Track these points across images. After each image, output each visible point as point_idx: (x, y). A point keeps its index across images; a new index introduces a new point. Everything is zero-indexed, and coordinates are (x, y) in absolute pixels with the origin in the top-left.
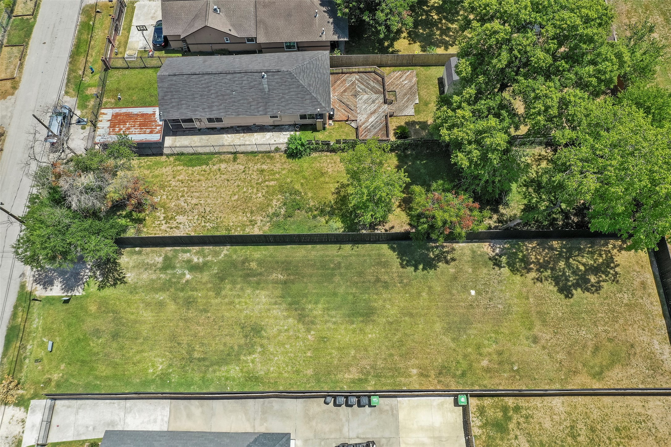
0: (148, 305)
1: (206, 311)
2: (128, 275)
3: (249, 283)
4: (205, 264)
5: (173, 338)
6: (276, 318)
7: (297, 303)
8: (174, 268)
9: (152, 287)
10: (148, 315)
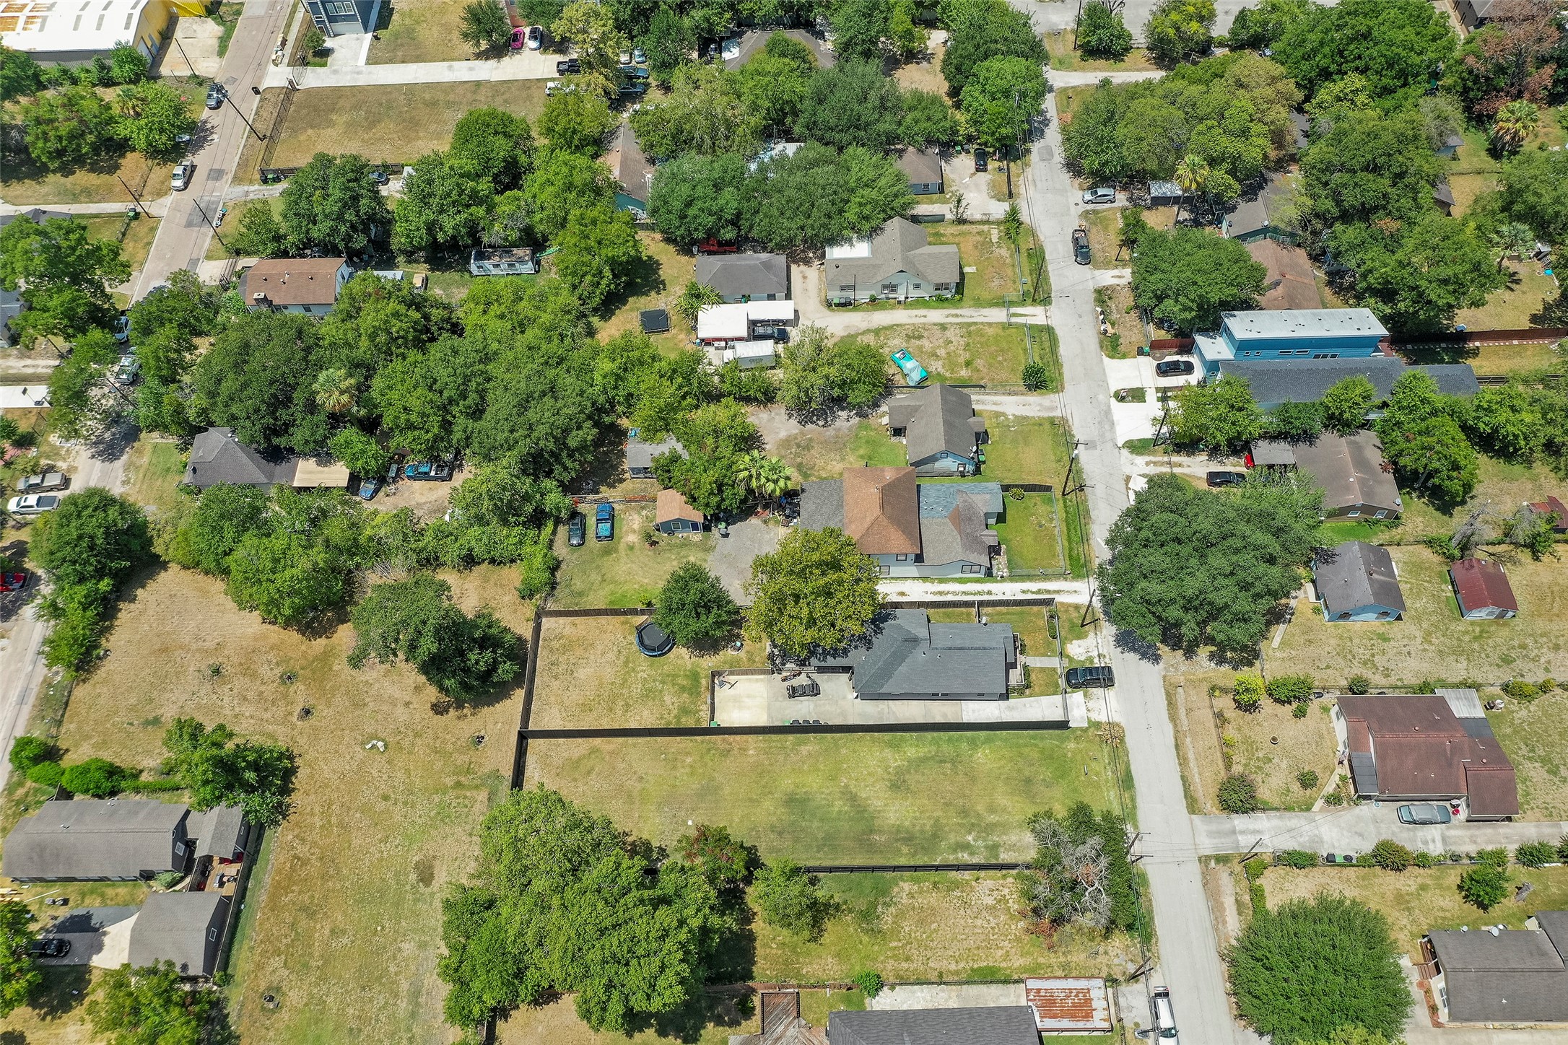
0: (1004, 810)
1: (945, 804)
2: (1031, 839)
3: (908, 832)
4: (955, 851)
5: (973, 780)
6: (878, 798)
7: (858, 812)
8: (986, 847)
9: (1004, 827)
10: (1002, 800)
